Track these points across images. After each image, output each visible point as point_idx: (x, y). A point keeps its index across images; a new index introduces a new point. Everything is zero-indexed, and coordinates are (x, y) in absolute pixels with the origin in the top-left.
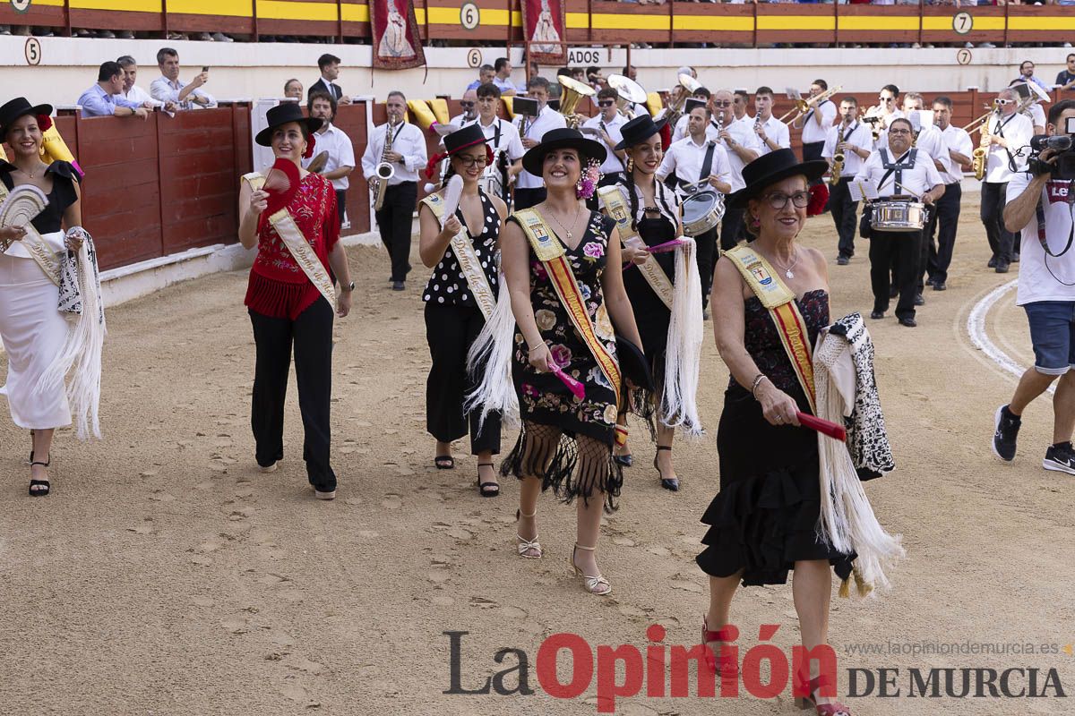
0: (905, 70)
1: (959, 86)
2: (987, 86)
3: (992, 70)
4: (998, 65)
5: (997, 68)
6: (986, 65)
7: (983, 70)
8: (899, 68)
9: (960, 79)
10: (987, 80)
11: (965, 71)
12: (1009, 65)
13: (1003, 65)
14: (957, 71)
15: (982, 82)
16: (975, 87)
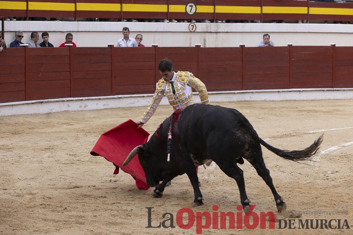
0: (161, 34)
1: (190, 44)
2: (205, 44)
3: (207, 35)
4: (211, 32)
5: (210, 34)
6: (204, 32)
7: (203, 35)
8: (157, 34)
9: (190, 40)
10: (205, 40)
11: (193, 36)
12: (216, 33)
13: (213, 32)
14: (188, 35)
15: (202, 42)
16: (199, 44)
